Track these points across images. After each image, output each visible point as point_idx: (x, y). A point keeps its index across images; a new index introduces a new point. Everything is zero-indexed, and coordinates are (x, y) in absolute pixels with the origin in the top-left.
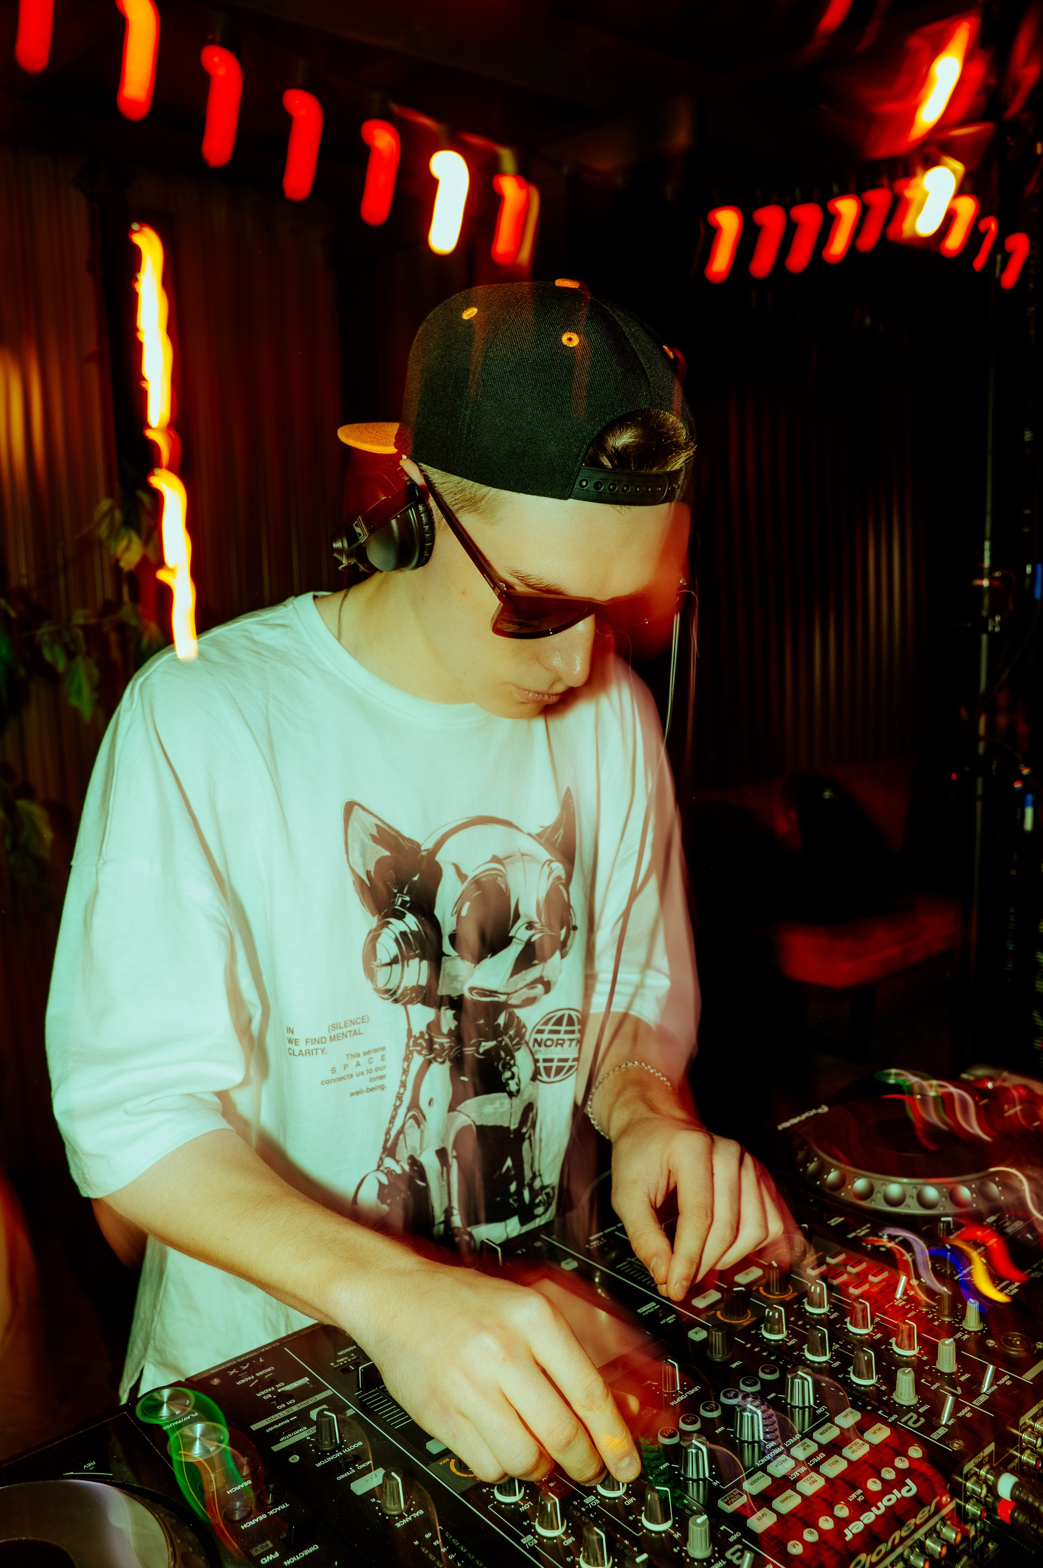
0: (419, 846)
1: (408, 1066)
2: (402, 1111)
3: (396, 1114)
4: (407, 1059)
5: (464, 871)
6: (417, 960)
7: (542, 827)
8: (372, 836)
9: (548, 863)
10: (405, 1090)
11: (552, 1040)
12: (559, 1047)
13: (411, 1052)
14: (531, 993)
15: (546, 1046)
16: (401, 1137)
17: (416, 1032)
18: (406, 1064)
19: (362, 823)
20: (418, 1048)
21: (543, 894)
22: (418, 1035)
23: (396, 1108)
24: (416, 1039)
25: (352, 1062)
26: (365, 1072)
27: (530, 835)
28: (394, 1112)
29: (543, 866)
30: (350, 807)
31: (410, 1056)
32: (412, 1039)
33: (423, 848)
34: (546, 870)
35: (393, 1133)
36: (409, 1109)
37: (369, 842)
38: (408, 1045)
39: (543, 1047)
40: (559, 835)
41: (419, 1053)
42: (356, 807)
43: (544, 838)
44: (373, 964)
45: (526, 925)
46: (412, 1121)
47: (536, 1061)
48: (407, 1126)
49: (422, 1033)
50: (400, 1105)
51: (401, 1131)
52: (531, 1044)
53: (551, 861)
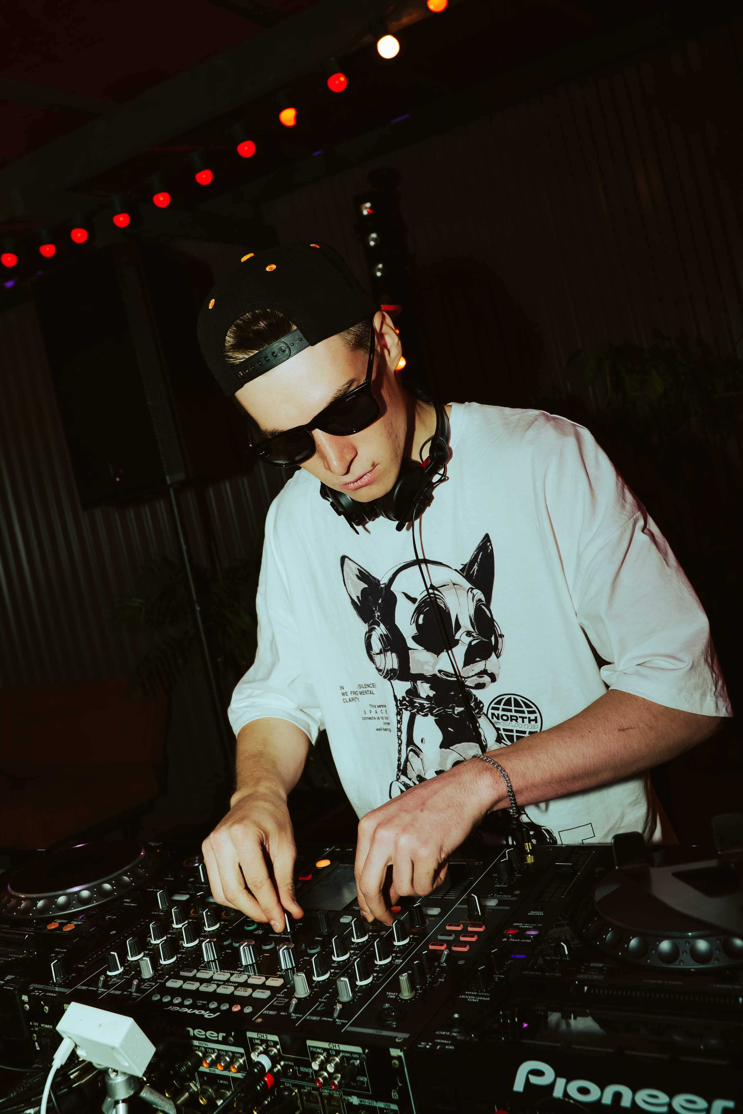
0: (379, 581)
1: (401, 718)
2: (404, 747)
3: (401, 749)
4: (399, 713)
5: (413, 596)
6: (390, 652)
7: (462, 565)
8: (357, 576)
9: (470, 590)
10: (401, 733)
11: (507, 716)
12: (514, 721)
13: (401, 710)
14: (481, 680)
15: (503, 719)
16: (408, 763)
17: (399, 697)
18: (399, 718)
19: (351, 569)
20: (404, 707)
21: (472, 612)
22: (401, 699)
23: (400, 745)
24: (401, 702)
25: (373, 710)
26: (380, 718)
27: (456, 570)
28: (399, 748)
29: (468, 592)
30: (343, 558)
31: (401, 712)
32: (399, 702)
33: (381, 583)
34: (470, 595)
35: (403, 761)
36: (408, 746)
37: (356, 579)
38: (397, 705)
39: (501, 720)
40: (474, 570)
41: (406, 709)
42: (346, 559)
43: (466, 571)
44: (371, 653)
45: (466, 633)
46: (411, 753)
47: (498, 730)
48: (409, 757)
49: (403, 697)
50: (401, 743)
51: (407, 760)
52: (490, 716)
53: (472, 589)
